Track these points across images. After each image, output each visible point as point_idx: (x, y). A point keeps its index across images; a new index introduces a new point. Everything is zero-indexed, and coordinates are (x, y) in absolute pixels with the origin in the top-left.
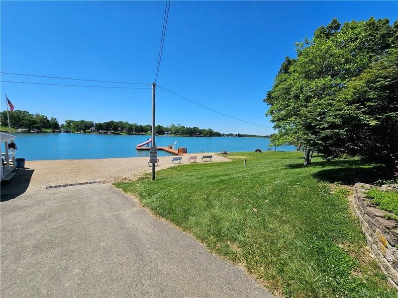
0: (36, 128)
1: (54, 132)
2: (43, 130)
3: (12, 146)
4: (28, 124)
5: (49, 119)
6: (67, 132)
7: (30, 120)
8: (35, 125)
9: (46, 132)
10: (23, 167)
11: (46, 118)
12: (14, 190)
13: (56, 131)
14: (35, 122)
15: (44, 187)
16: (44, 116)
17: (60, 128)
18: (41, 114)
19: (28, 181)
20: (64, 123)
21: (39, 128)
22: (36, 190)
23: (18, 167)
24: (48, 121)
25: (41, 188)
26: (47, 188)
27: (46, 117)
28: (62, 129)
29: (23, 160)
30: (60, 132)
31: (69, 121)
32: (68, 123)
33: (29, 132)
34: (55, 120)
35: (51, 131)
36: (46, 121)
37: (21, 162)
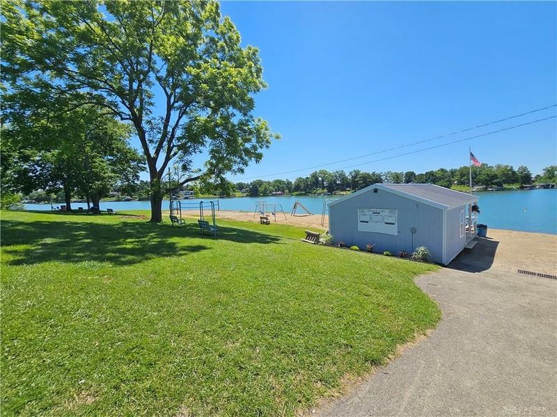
0: (495, 184)
1: (522, 188)
2: (505, 186)
3: (475, 208)
4: (486, 180)
5: (516, 169)
6: (546, 187)
7: (488, 175)
8: (494, 181)
9: (510, 189)
10: (485, 237)
11: (511, 169)
12: (477, 262)
13: (526, 187)
14: (495, 176)
15: (514, 269)
16: (507, 166)
17: (534, 182)
18: (504, 164)
19: (492, 254)
20: (541, 173)
21: (499, 184)
22: (504, 270)
23: (479, 234)
24: (514, 173)
25: (510, 268)
26: (520, 271)
27: (512, 167)
28: (536, 183)
29: (485, 227)
30: (533, 188)
31: (552, 168)
32: (548, 171)
33: (485, 190)
34: (525, 169)
35: (518, 187)
36: (510, 172)
37: (482, 228)
